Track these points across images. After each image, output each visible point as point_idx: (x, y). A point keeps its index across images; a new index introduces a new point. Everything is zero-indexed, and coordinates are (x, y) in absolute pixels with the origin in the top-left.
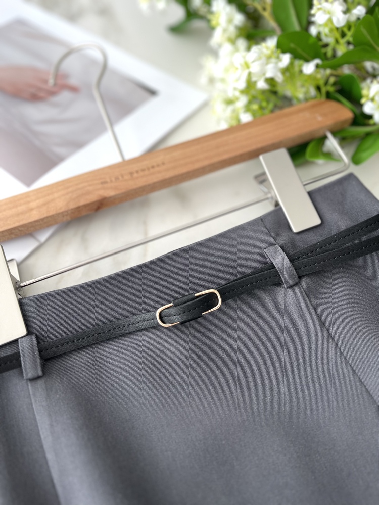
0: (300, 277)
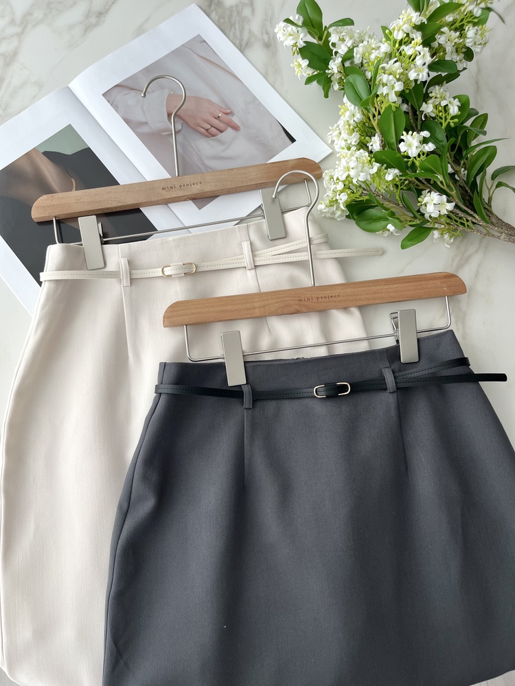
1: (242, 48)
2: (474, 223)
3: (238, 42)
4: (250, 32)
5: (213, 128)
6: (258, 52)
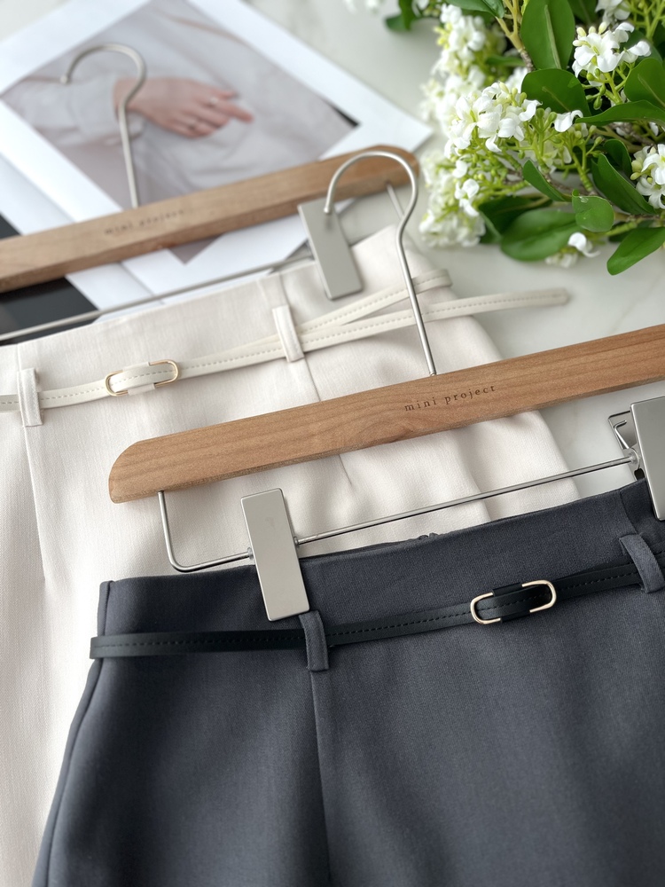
5: (202, 124)
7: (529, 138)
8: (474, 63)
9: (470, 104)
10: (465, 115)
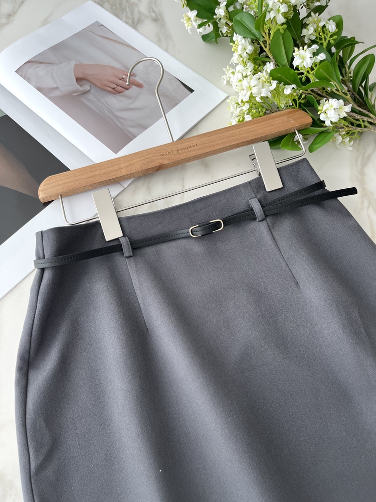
0: (266, 216)
1: (135, 24)
2: (371, 123)
3: (130, 21)
4: (139, 12)
5: (119, 87)
6: (149, 26)
7: (274, 97)
8: (249, 59)
9: (249, 83)
10: (247, 87)
